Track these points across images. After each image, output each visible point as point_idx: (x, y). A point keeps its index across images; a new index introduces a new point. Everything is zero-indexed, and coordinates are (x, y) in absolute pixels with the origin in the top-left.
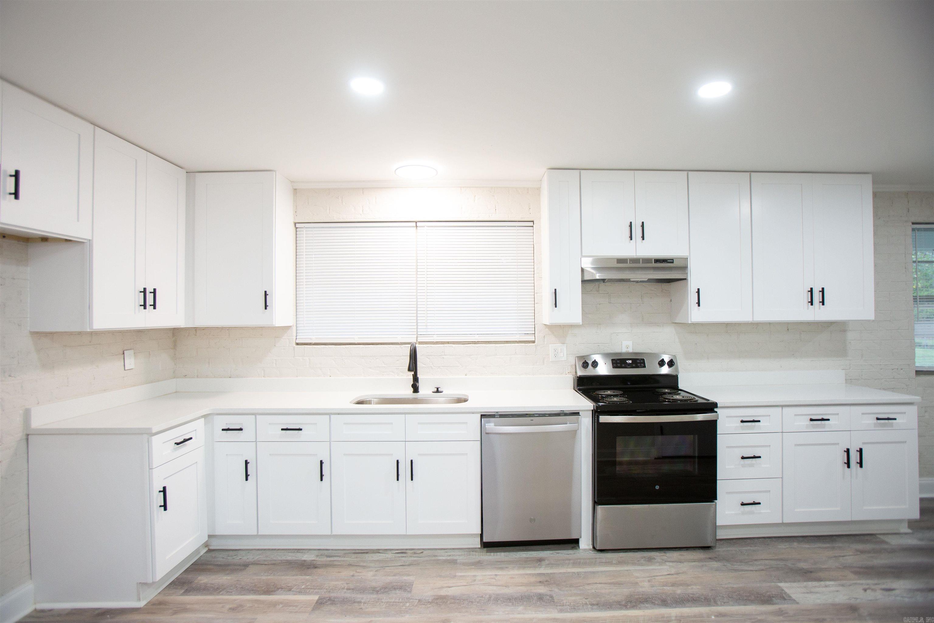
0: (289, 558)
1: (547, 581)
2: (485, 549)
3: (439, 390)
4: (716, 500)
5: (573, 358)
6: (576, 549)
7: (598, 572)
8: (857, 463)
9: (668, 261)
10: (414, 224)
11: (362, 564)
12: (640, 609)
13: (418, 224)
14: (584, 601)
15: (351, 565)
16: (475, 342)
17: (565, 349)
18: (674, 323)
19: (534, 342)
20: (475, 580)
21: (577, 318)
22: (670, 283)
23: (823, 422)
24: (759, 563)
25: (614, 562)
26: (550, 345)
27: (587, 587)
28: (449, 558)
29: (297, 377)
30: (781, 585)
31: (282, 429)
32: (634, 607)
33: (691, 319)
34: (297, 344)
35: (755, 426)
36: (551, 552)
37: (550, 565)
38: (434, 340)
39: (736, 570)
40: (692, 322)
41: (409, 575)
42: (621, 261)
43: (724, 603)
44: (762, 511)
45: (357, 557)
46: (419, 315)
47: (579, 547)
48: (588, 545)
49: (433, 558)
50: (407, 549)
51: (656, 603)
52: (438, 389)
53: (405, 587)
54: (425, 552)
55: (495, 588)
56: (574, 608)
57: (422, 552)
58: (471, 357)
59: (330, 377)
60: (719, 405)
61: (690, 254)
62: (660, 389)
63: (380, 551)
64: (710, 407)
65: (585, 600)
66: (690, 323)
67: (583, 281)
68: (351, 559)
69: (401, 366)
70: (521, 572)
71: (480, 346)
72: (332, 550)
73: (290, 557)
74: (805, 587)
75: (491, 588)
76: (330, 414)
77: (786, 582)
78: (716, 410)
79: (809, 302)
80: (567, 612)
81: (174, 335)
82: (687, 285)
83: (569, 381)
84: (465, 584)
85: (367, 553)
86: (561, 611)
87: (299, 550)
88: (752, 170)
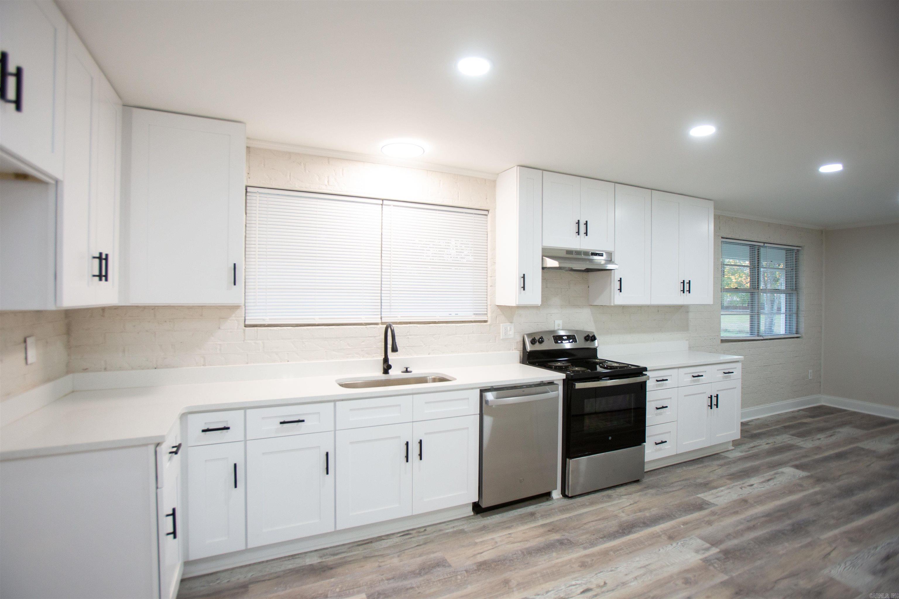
0: (290, 567)
1: (553, 528)
2: (479, 515)
3: (409, 370)
4: (645, 442)
5: (518, 336)
6: (550, 500)
7: (583, 513)
9: (600, 254)
10: (380, 202)
11: (376, 554)
12: (635, 532)
13: (385, 202)
15: (366, 557)
16: (436, 322)
17: (513, 328)
18: (590, 305)
19: (485, 321)
20: (496, 542)
21: (537, 300)
22: (588, 273)
23: (698, 378)
24: (676, 484)
25: (587, 504)
26: (501, 324)
27: (586, 526)
28: (455, 529)
29: (247, 363)
30: (699, 496)
31: (281, 423)
32: (629, 533)
33: (614, 302)
34: (246, 326)
35: (663, 384)
36: (534, 506)
37: (543, 516)
38: (397, 320)
39: (667, 493)
40: (614, 304)
41: (434, 552)
42: (569, 252)
44: (666, 448)
45: (365, 549)
46: (383, 295)
47: (552, 498)
48: (559, 495)
49: (441, 533)
50: (408, 530)
51: (641, 525)
52: (407, 369)
53: (441, 563)
54: (428, 529)
55: (519, 544)
56: (592, 544)
57: (425, 530)
58: (434, 336)
59: (288, 363)
61: (615, 250)
62: (592, 360)
63: (383, 538)
64: (640, 371)
65: (593, 536)
67: (543, 268)
68: (360, 551)
69: (366, 348)
70: (526, 527)
71: (442, 326)
72: (331, 547)
73: (290, 565)
74: (712, 494)
75: (516, 545)
76: (334, 401)
77: (700, 493)
79: (681, 291)
80: (589, 548)
82: (610, 275)
84: (491, 547)
85: (371, 542)
86: (585, 548)
87: (292, 556)
88: (653, 188)
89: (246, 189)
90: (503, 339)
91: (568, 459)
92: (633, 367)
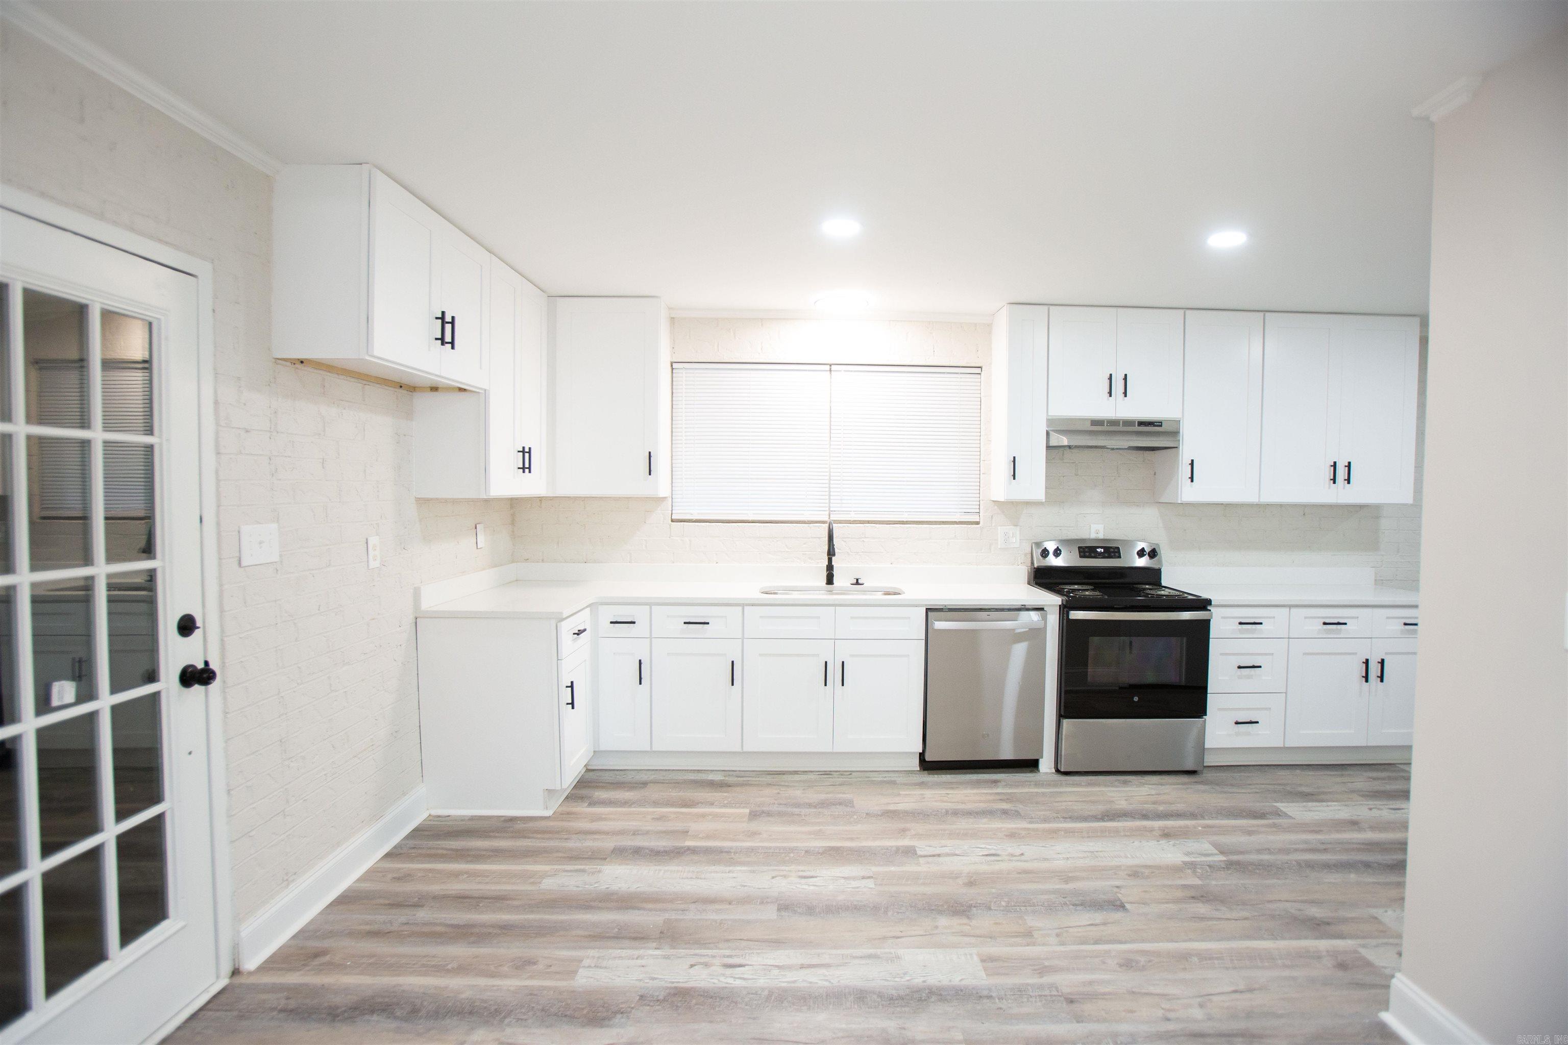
1: (1009, 799)
2: (926, 772)
3: (860, 581)
4: (1206, 715)
5: (1027, 544)
6: (1036, 772)
7: (1065, 792)
8: (1378, 677)
9: (1155, 424)
10: (828, 367)
11: (783, 784)
13: (833, 367)
14: (1055, 815)
15: (771, 785)
16: (903, 521)
17: (1018, 532)
18: (1157, 503)
19: (978, 523)
20: (924, 798)
21: (1039, 494)
22: (1154, 452)
23: (1339, 627)
24: (1253, 787)
26: (999, 527)
27: (1056, 804)
28: (885, 779)
29: (673, 562)
30: (1278, 805)
31: (685, 623)
32: (1113, 820)
33: (1181, 498)
34: (672, 521)
35: (1255, 630)
36: (1007, 775)
37: (1006, 786)
38: (851, 518)
39: (1225, 792)
40: (1182, 501)
41: (844, 793)
42: (1095, 422)
43: (1212, 817)
44: (1260, 732)
45: (773, 778)
46: (831, 486)
47: (1039, 771)
48: (1050, 769)
49: (867, 779)
50: (831, 771)
51: (1135, 817)
52: (857, 580)
53: (844, 803)
54: (853, 774)
55: (949, 804)
56: (1045, 821)
57: (851, 774)
58: (899, 540)
59: (717, 564)
60: (1213, 603)
61: (1183, 416)
62: (1138, 585)
63: (799, 773)
64: (1203, 604)
66: (1180, 502)
67: (1049, 447)
68: (767, 779)
69: (809, 551)
70: (975, 791)
71: (910, 527)
72: (740, 771)
73: (692, 777)
74: (1304, 806)
75: (945, 804)
76: (743, 605)
77: (1282, 802)
78: (1209, 608)
79: (1331, 480)
80: (1038, 823)
81: (512, 507)
82: (1178, 453)
83: (1023, 572)
84: (914, 801)
85: (784, 774)
86: (1031, 823)
87: (698, 770)
88: (1267, 309)
89: (672, 366)
90: (1000, 548)
91: (1061, 720)
92: (1190, 597)
